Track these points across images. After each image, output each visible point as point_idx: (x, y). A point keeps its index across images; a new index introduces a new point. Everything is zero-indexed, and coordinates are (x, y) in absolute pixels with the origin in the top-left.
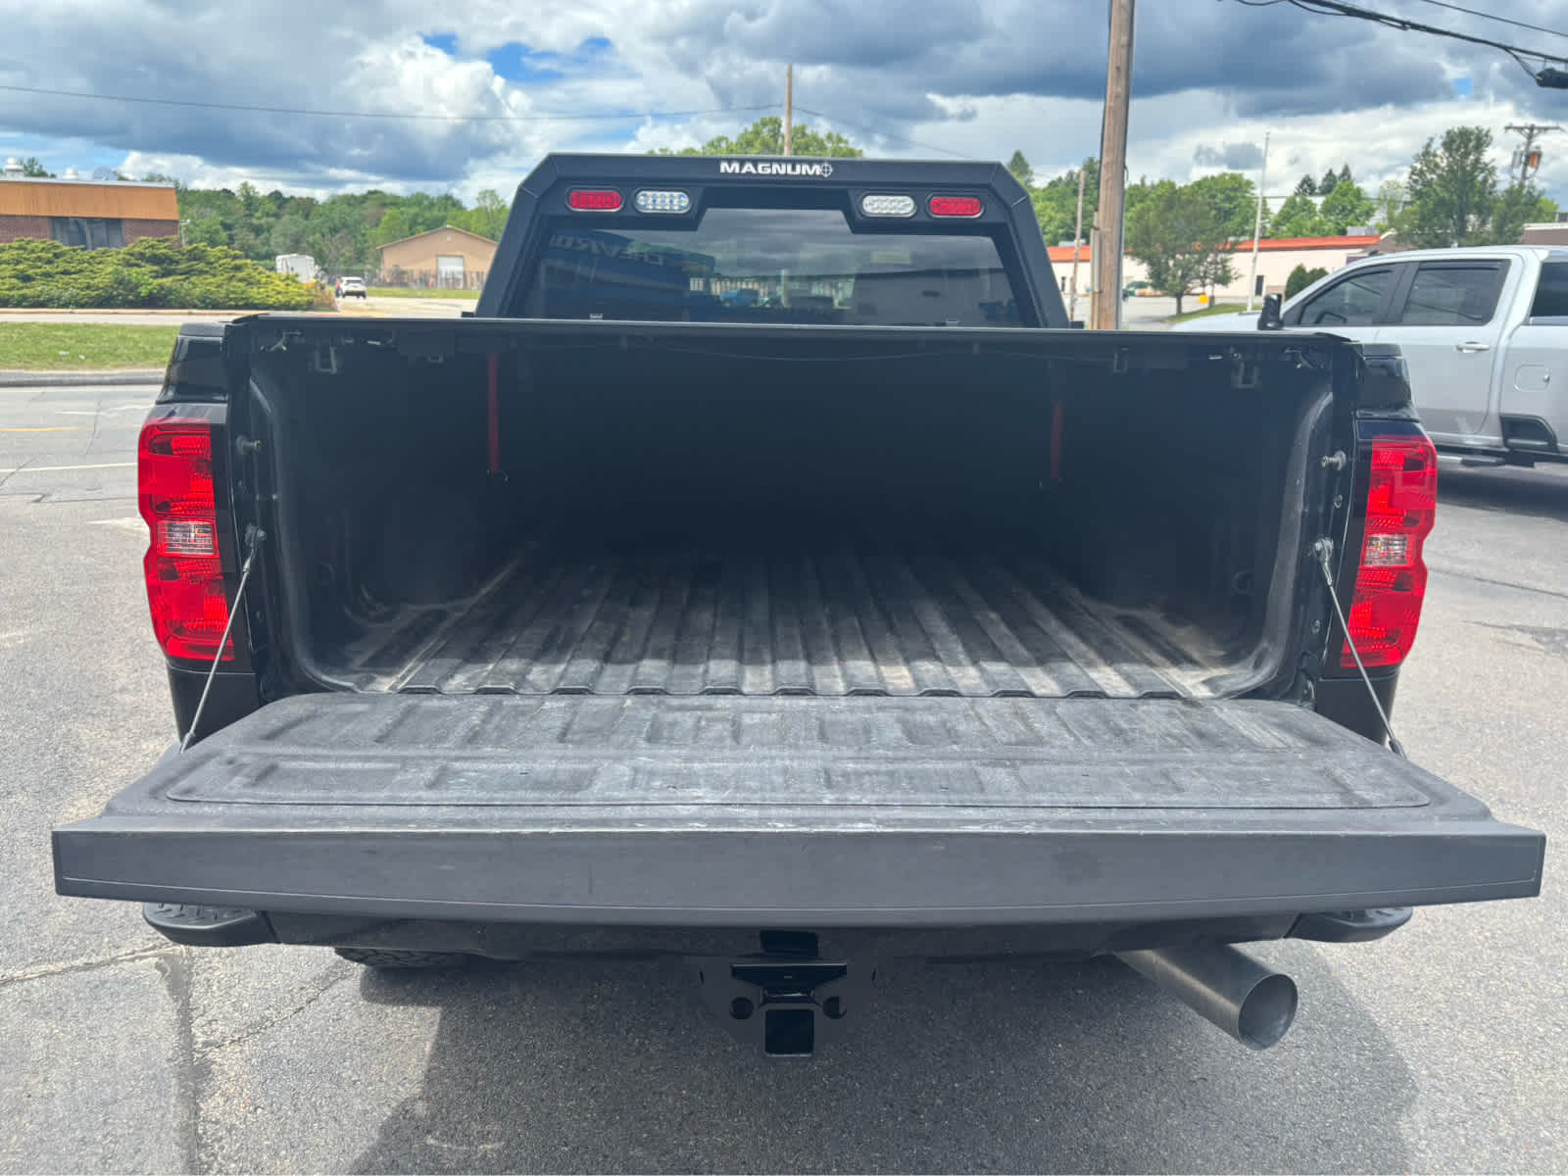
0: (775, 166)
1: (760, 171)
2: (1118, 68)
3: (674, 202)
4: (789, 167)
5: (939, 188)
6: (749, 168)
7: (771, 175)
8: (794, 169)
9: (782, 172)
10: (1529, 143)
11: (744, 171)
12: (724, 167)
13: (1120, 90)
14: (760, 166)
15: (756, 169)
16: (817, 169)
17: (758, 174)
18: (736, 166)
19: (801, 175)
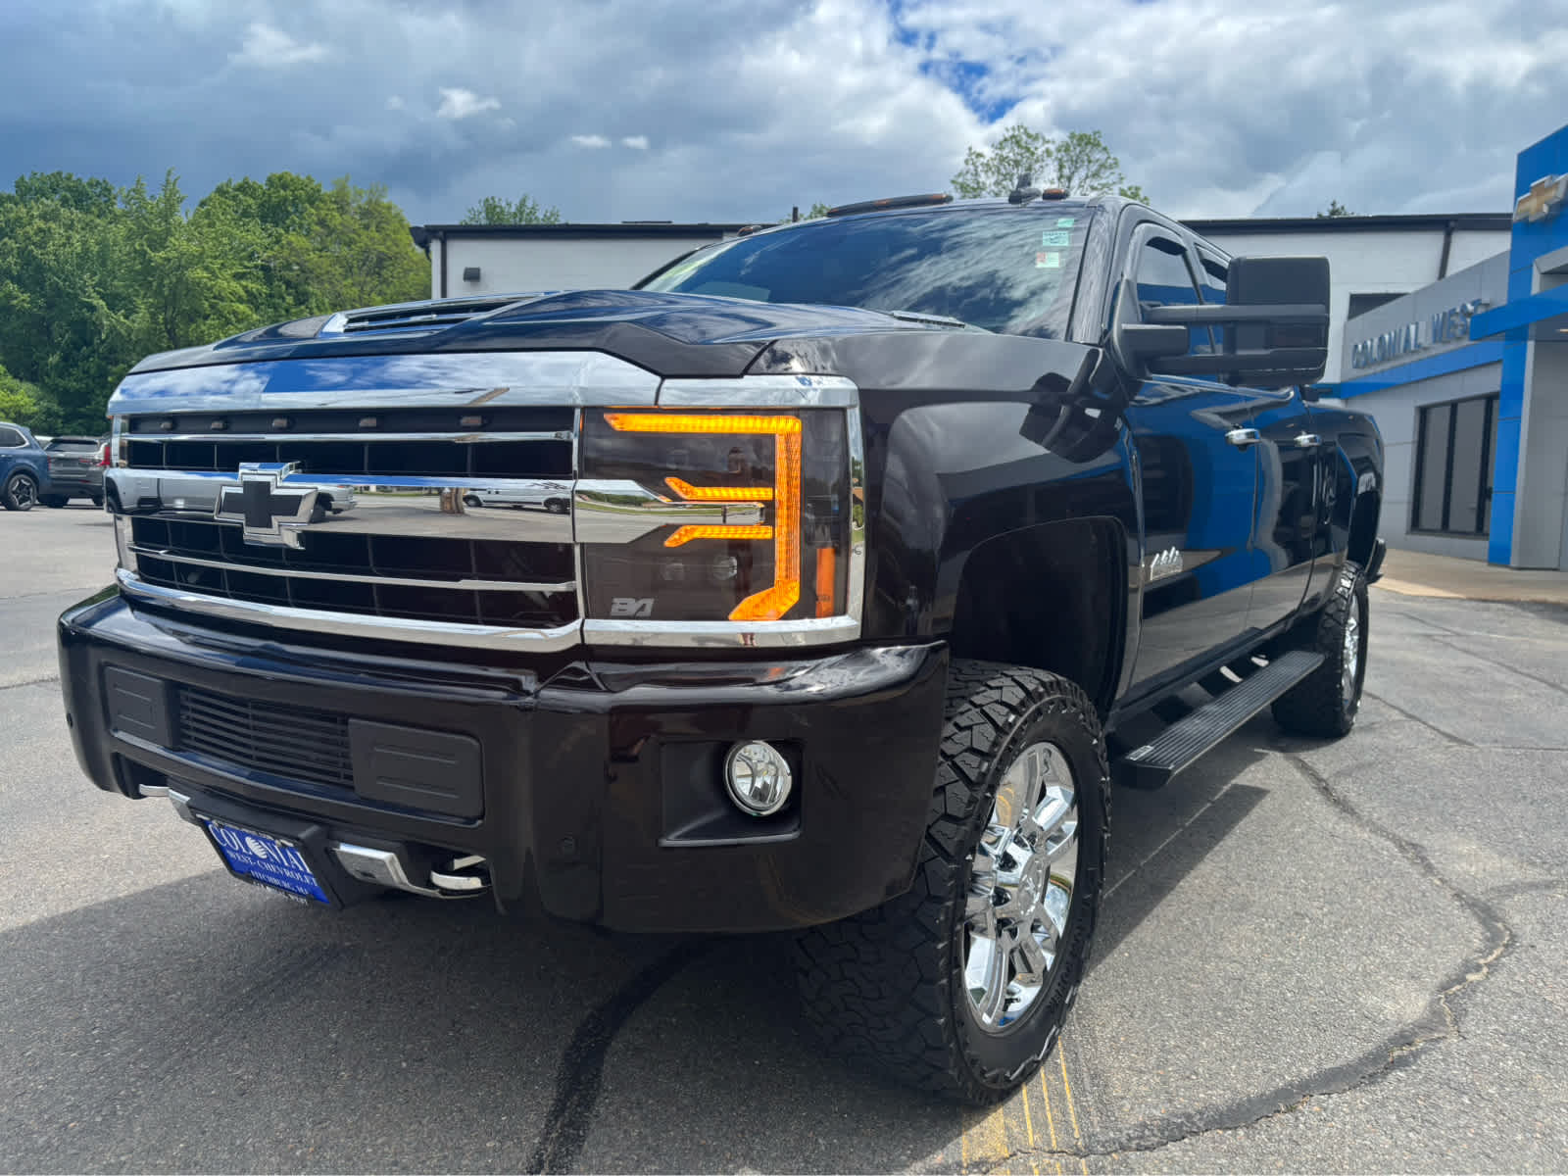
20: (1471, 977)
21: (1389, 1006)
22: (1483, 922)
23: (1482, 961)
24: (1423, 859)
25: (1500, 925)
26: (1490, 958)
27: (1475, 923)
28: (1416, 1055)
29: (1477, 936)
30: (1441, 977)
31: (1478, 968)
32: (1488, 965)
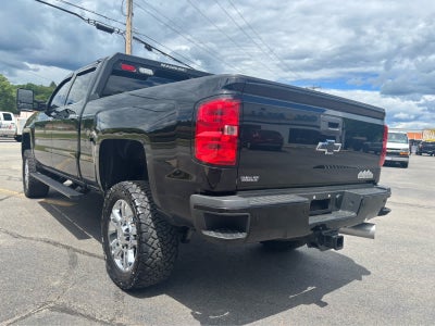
0: (174, 67)
3: (149, 72)
6: (168, 66)
8: (178, 69)
9: (175, 69)
11: (166, 67)
12: (162, 65)
15: (170, 67)
16: (183, 70)
18: (165, 65)
24: (11, 235)
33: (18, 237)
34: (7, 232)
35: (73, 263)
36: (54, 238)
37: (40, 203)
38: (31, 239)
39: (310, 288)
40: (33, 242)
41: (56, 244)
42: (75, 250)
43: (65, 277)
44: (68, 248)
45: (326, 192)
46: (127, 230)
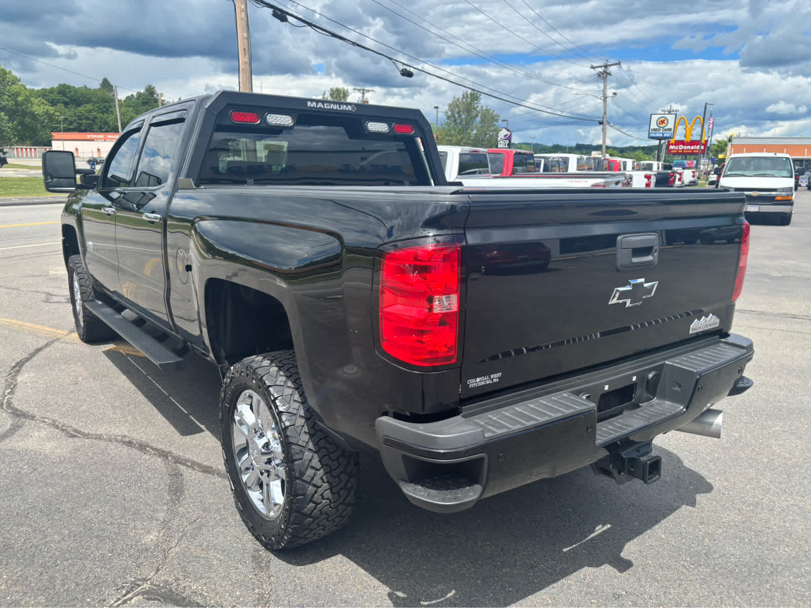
0: (332, 105)
1: (326, 107)
2: (244, 49)
3: (285, 120)
4: (338, 106)
5: (400, 121)
6: (320, 105)
7: (330, 109)
8: (340, 107)
9: (335, 108)
10: (363, 97)
11: (318, 107)
12: (309, 104)
13: (246, 60)
14: (325, 105)
15: (324, 106)
16: (349, 108)
17: (324, 108)
18: (314, 104)
19: (342, 110)
20: (9, 390)
21: (27, 376)
22: (17, 410)
23: (9, 396)
24: (63, 430)
25: (10, 411)
26: (7, 398)
27: (19, 408)
28: (12, 369)
29: (16, 404)
30: (18, 386)
31: (8, 393)
32: (6, 396)
33: (74, 434)
34: (54, 425)
35: (177, 490)
36: (139, 436)
37: (107, 353)
38: (99, 437)
39: (600, 529)
40: (102, 444)
41: (143, 447)
42: (178, 460)
43: (165, 524)
44: (164, 454)
45: (629, 373)
46: (267, 445)
